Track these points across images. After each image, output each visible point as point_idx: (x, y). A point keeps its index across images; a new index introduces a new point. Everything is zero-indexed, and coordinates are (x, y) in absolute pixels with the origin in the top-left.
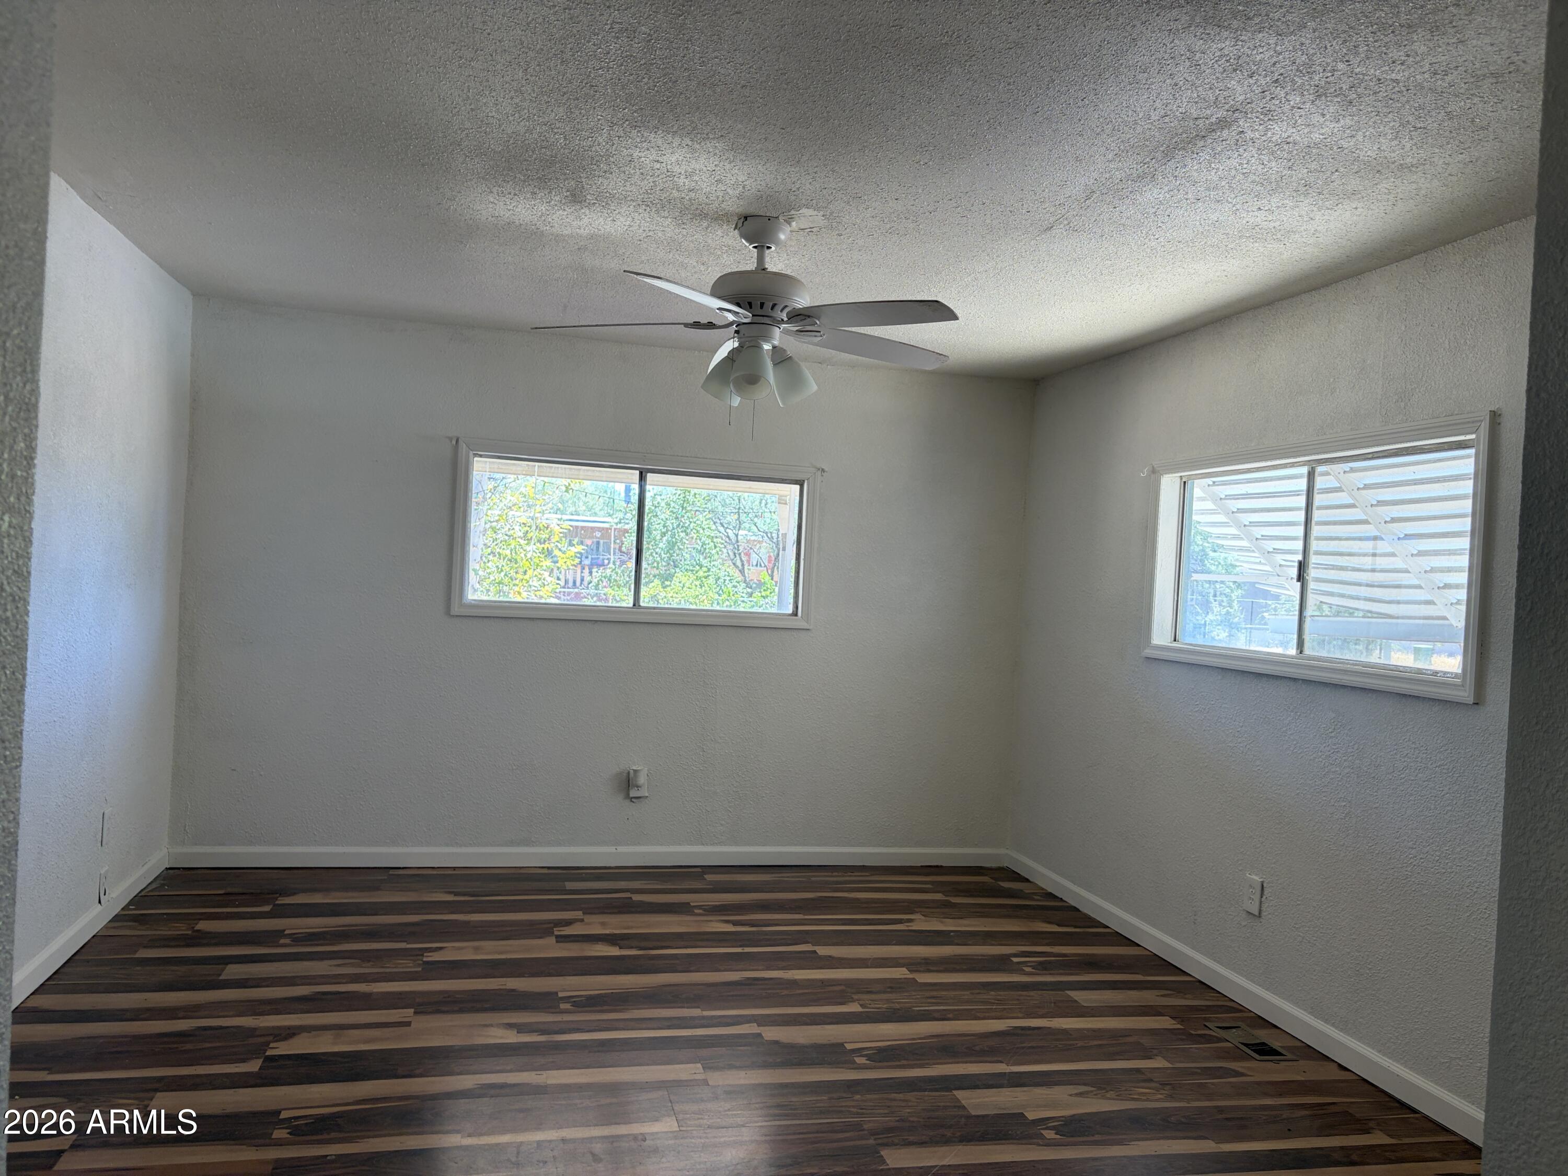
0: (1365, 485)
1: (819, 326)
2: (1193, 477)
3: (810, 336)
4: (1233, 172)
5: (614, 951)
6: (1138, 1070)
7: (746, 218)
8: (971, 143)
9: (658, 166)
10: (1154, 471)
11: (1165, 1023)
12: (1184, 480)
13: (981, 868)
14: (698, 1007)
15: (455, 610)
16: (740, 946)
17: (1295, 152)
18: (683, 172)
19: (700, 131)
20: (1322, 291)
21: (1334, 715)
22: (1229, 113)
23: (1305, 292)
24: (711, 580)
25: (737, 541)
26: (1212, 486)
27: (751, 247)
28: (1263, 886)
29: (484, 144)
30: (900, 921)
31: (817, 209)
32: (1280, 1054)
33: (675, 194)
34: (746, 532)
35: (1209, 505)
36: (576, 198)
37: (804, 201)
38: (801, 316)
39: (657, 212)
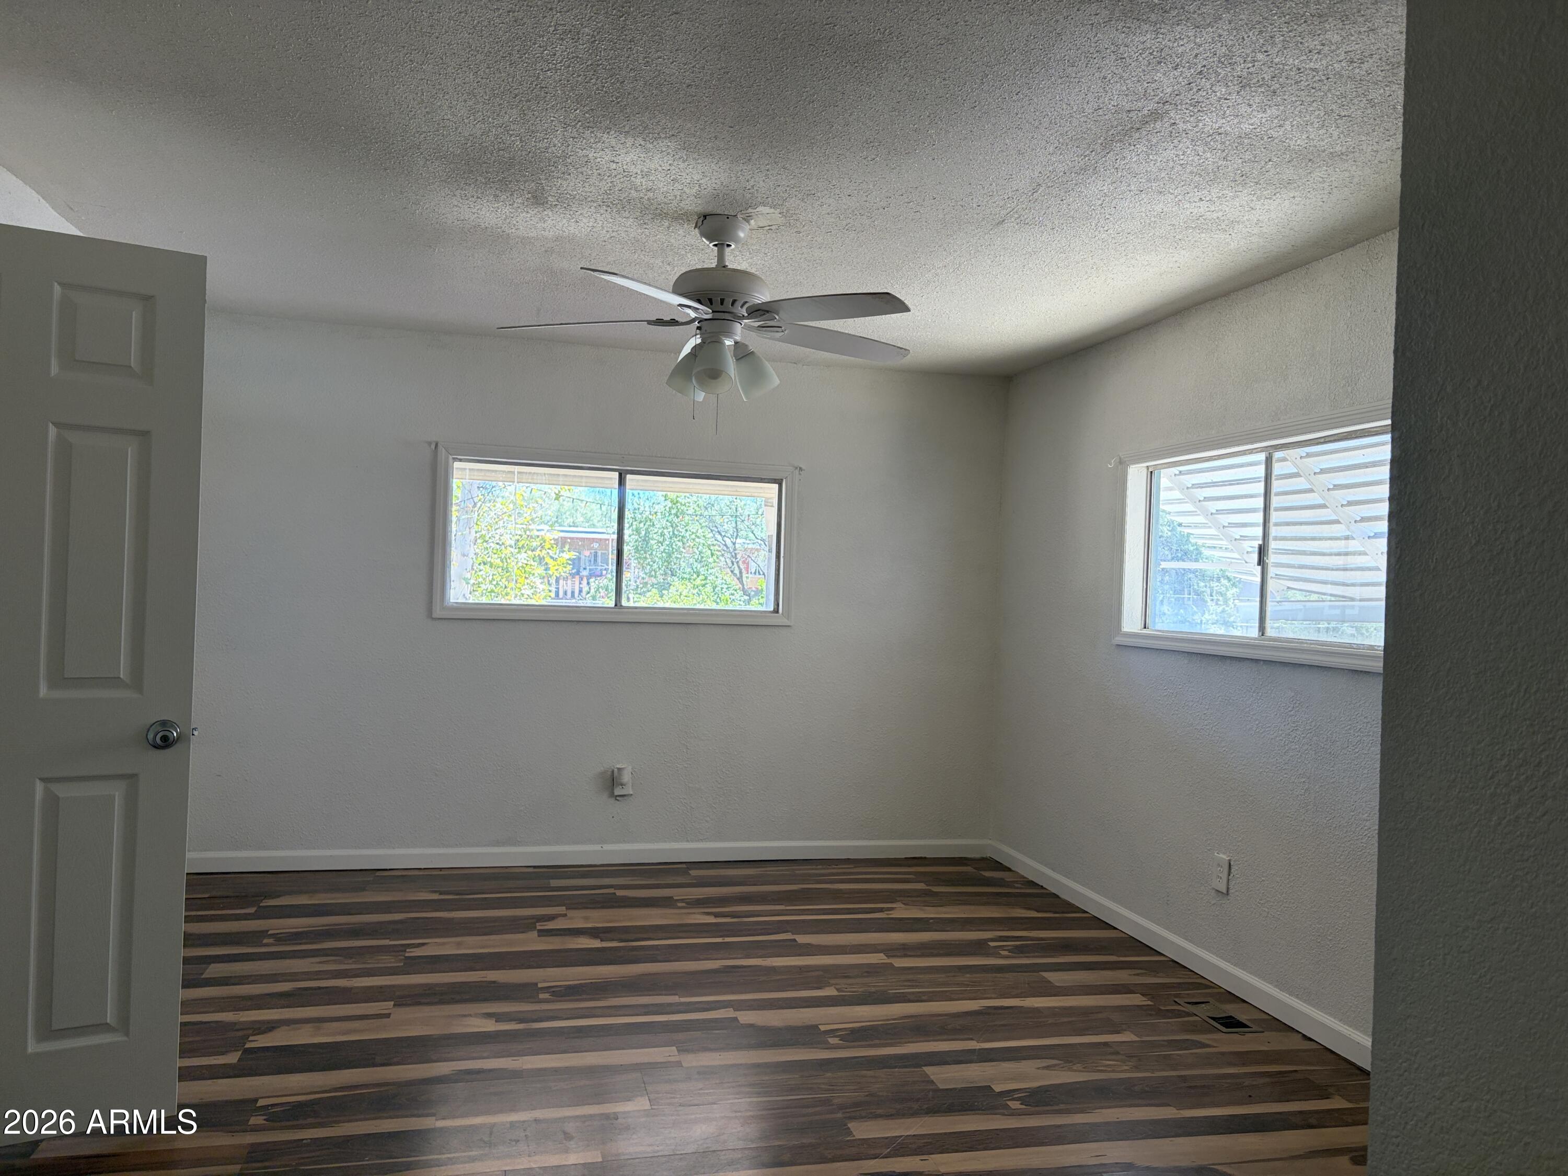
0: (1321, 469)
1: (779, 321)
2: (1159, 467)
3: (771, 331)
4: (1171, 164)
5: (596, 944)
6: (1106, 1044)
7: (705, 217)
8: (915, 138)
9: (614, 166)
10: (1121, 462)
11: (1137, 1000)
12: (1150, 470)
13: (966, 859)
14: (675, 995)
15: (437, 613)
16: (721, 936)
17: (1228, 143)
18: (639, 172)
19: (651, 131)
20: (1273, 281)
21: (1293, 694)
22: (1159, 105)
23: (1257, 283)
24: (709, 588)
25: (735, 550)
26: (1178, 475)
27: (711, 245)
28: (1230, 864)
29: (443, 147)
30: (881, 910)
31: (774, 207)
32: (1245, 1026)
33: (634, 194)
34: (744, 540)
35: (1177, 494)
36: (538, 199)
37: (759, 199)
38: (761, 311)
39: (618, 212)
